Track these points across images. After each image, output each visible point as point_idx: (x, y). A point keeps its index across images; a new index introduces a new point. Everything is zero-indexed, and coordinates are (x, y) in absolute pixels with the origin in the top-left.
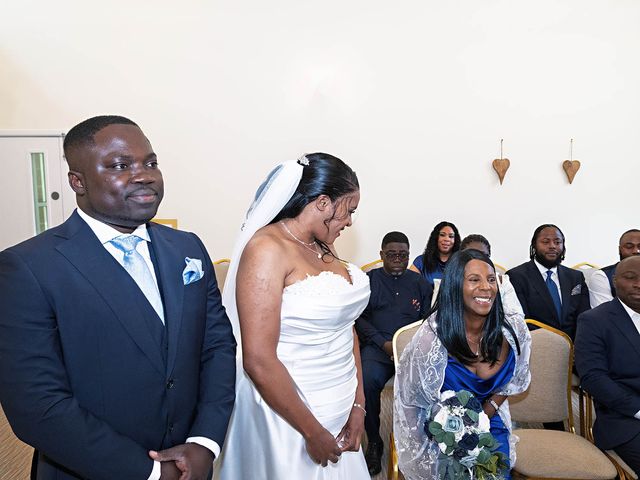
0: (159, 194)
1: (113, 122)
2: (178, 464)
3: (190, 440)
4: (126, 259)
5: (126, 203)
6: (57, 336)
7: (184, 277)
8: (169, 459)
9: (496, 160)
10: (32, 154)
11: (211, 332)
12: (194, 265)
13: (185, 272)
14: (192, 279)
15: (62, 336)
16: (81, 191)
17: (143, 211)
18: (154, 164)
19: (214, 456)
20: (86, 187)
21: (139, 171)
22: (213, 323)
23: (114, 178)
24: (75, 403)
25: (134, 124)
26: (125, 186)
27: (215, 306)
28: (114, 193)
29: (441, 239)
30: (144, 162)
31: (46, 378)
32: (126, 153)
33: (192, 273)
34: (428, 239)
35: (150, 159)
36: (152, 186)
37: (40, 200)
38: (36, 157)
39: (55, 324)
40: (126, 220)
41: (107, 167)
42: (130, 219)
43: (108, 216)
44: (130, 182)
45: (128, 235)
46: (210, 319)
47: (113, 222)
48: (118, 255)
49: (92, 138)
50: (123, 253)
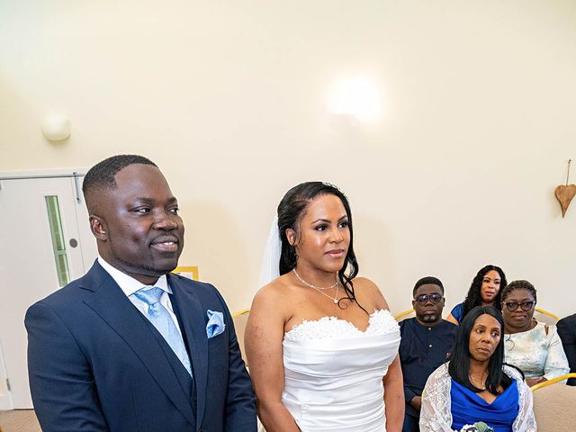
0: (180, 242)
1: (134, 162)
4: (151, 311)
5: (149, 251)
6: (94, 388)
7: (208, 331)
9: (559, 187)
10: (46, 197)
11: (236, 385)
12: (216, 318)
13: (208, 325)
14: (216, 332)
15: (98, 388)
16: (103, 237)
17: (165, 262)
20: (109, 234)
21: (161, 216)
22: (235, 377)
23: (136, 222)
25: (154, 165)
26: (147, 233)
27: (236, 359)
28: (137, 239)
29: (485, 285)
30: (166, 208)
33: (215, 327)
34: (470, 286)
35: (170, 205)
36: (175, 232)
37: (59, 248)
38: (51, 201)
40: (149, 270)
41: (128, 211)
42: (153, 270)
43: (131, 265)
44: (151, 227)
45: (151, 287)
46: (234, 373)
47: (136, 272)
48: (143, 308)
49: (114, 179)
50: (147, 306)
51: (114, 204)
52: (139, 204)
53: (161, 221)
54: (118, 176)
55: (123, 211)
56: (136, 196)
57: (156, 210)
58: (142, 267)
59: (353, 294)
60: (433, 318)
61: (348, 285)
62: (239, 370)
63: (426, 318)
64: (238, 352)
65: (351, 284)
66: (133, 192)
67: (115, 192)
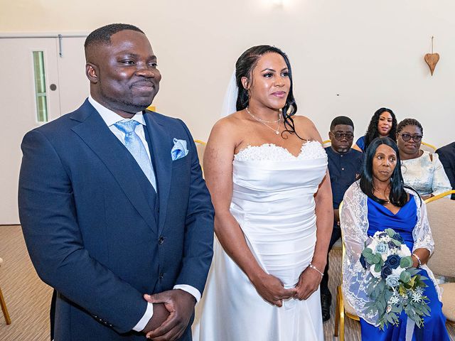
1: (127, 29)
2: (167, 306)
3: (177, 287)
4: (127, 139)
5: (130, 91)
6: (72, 199)
7: (173, 154)
8: (160, 301)
11: (193, 200)
12: (180, 144)
13: (173, 150)
14: (179, 156)
15: (76, 199)
16: (95, 79)
18: (155, 65)
19: (196, 301)
20: (99, 77)
21: (142, 68)
22: (196, 193)
24: (86, 253)
25: (142, 32)
26: (129, 78)
27: (198, 178)
30: (147, 62)
31: (64, 233)
32: (134, 52)
33: (178, 151)
35: (151, 61)
39: (71, 190)
41: (118, 62)
42: (131, 104)
43: (115, 101)
44: (134, 75)
45: (128, 120)
46: (193, 189)
47: (118, 107)
48: (120, 136)
49: (109, 39)
50: (124, 134)
51: (107, 56)
52: (126, 57)
53: (142, 71)
54: (113, 37)
55: (113, 62)
56: (124, 52)
57: (140, 63)
59: (293, 128)
62: (200, 187)
64: (199, 172)
65: (292, 121)
66: (124, 48)
67: (109, 48)
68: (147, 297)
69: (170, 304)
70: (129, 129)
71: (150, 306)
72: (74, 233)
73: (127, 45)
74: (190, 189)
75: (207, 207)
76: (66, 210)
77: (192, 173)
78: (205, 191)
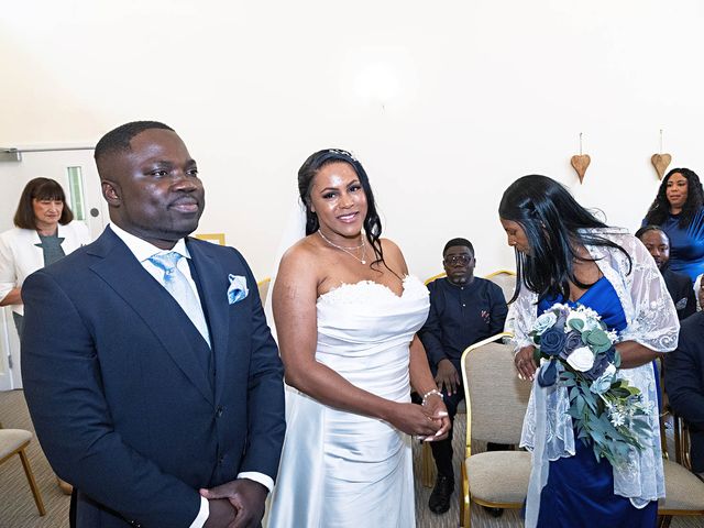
0: (201, 204)
1: (150, 127)
2: (232, 502)
3: (243, 475)
4: (167, 278)
5: (167, 213)
6: (97, 366)
7: (230, 296)
8: (222, 496)
9: (574, 157)
10: (69, 168)
11: (256, 356)
12: (239, 282)
13: (230, 290)
14: (238, 297)
15: (103, 365)
16: (116, 202)
17: (185, 222)
18: (194, 172)
20: (122, 197)
21: (179, 178)
22: (259, 345)
23: (153, 186)
24: (117, 438)
26: (166, 195)
27: (260, 327)
28: (154, 202)
30: (185, 170)
31: (88, 411)
32: (166, 159)
33: (237, 291)
35: (190, 167)
36: (195, 194)
39: (95, 352)
40: (166, 232)
41: (145, 174)
42: (171, 232)
43: (147, 229)
44: (171, 190)
45: (168, 251)
46: (257, 341)
47: (152, 236)
48: (157, 274)
49: (128, 144)
50: (163, 272)
51: (129, 169)
52: (156, 167)
53: (180, 183)
54: (134, 141)
55: (139, 175)
56: (153, 160)
57: (175, 172)
58: (160, 230)
59: (381, 255)
60: (463, 280)
61: (376, 243)
62: (263, 338)
63: (456, 280)
64: (262, 318)
65: (379, 243)
66: (150, 155)
67: (130, 156)
68: (204, 491)
69: (236, 499)
70: (168, 265)
71: (205, 503)
72: (100, 411)
73: (154, 149)
74: (253, 340)
75: (273, 365)
76: (90, 382)
77: (255, 320)
78: (271, 342)
